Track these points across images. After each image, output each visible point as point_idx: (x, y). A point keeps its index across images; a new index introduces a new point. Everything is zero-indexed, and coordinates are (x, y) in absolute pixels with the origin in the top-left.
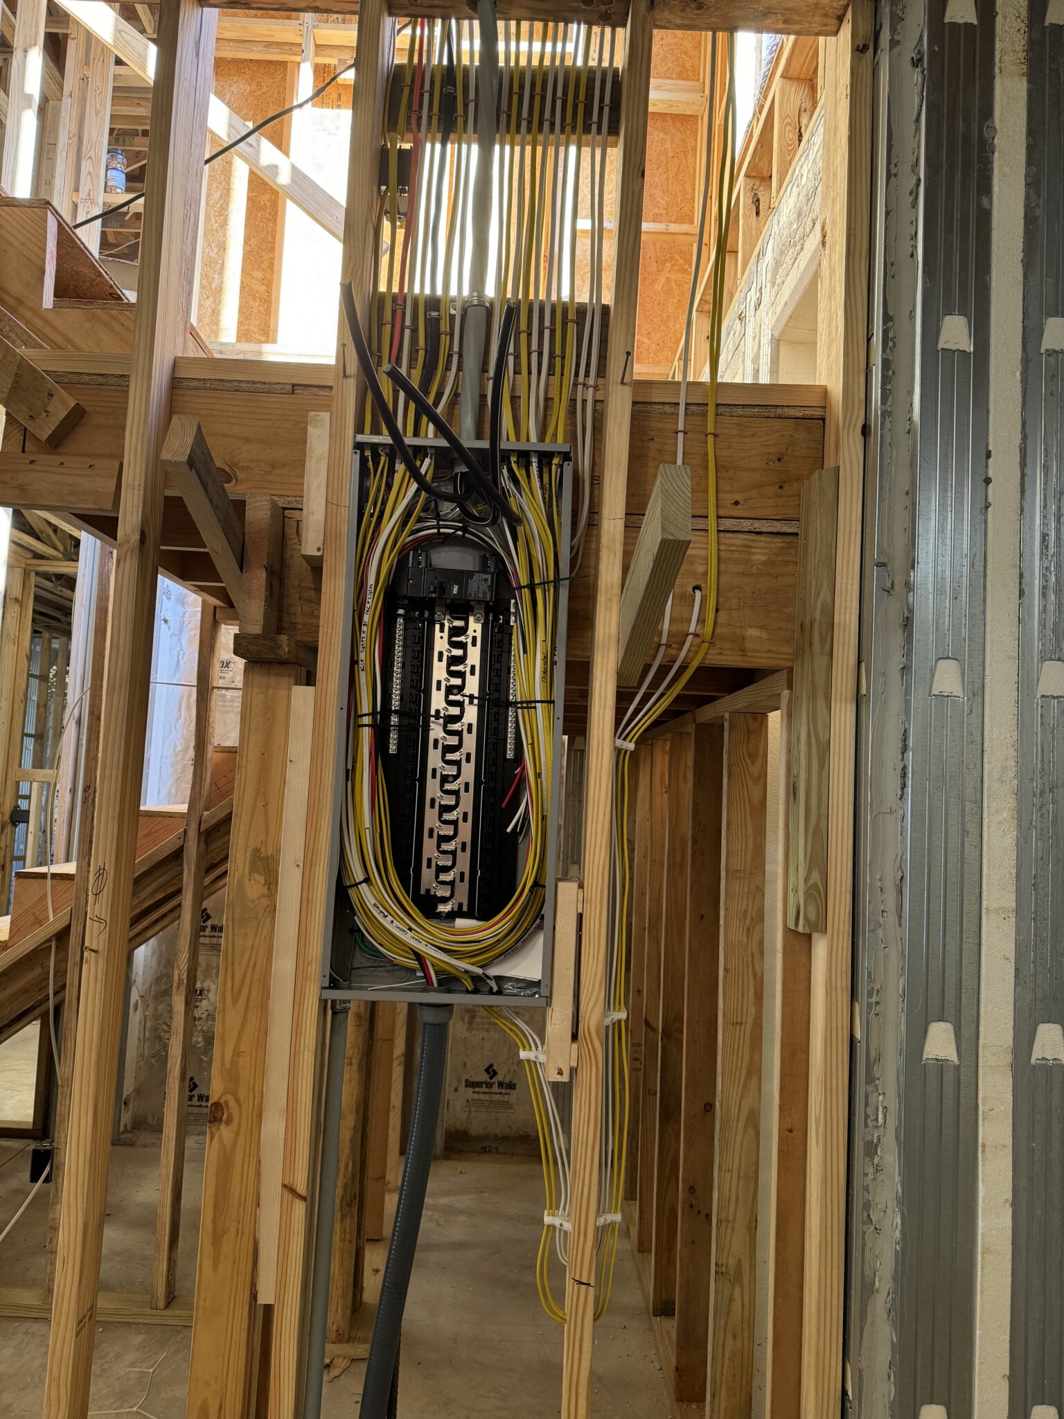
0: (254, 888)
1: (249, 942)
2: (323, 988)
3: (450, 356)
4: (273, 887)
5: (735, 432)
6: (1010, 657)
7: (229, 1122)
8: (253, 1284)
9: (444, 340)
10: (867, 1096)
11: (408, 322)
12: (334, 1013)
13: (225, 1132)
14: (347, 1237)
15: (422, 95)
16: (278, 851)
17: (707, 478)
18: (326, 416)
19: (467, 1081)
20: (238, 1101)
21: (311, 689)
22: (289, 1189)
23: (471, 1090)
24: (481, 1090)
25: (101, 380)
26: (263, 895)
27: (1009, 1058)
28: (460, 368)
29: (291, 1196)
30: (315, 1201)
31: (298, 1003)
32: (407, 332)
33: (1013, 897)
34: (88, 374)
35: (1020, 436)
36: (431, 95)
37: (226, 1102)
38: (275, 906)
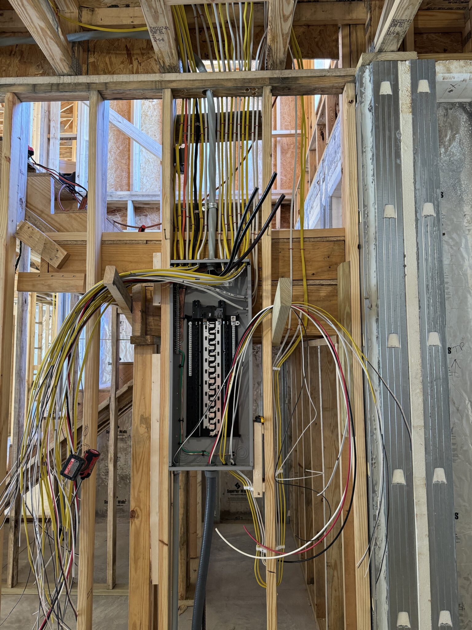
0: (142, 430)
1: (142, 450)
2: (170, 467)
3: (204, 226)
4: (149, 429)
5: (311, 248)
6: (416, 332)
7: (138, 517)
8: (150, 577)
9: (201, 220)
10: (373, 498)
11: (187, 215)
12: (174, 475)
13: (137, 521)
14: (183, 558)
15: (187, 126)
16: (150, 415)
17: (302, 265)
18: (159, 254)
19: (228, 490)
20: (141, 510)
21: (159, 355)
22: (162, 541)
23: (230, 494)
24: (234, 494)
25: (75, 243)
26: (145, 432)
27: (425, 482)
28: (208, 230)
29: (162, 544)
30: (171, 545)
31: (161, 473)
32: (188, 219)
33: (423, 422)
34: (70, 241)
35: (416, 249)
36: (191, 126)
37: (136, 510)
38: (150, 436)
